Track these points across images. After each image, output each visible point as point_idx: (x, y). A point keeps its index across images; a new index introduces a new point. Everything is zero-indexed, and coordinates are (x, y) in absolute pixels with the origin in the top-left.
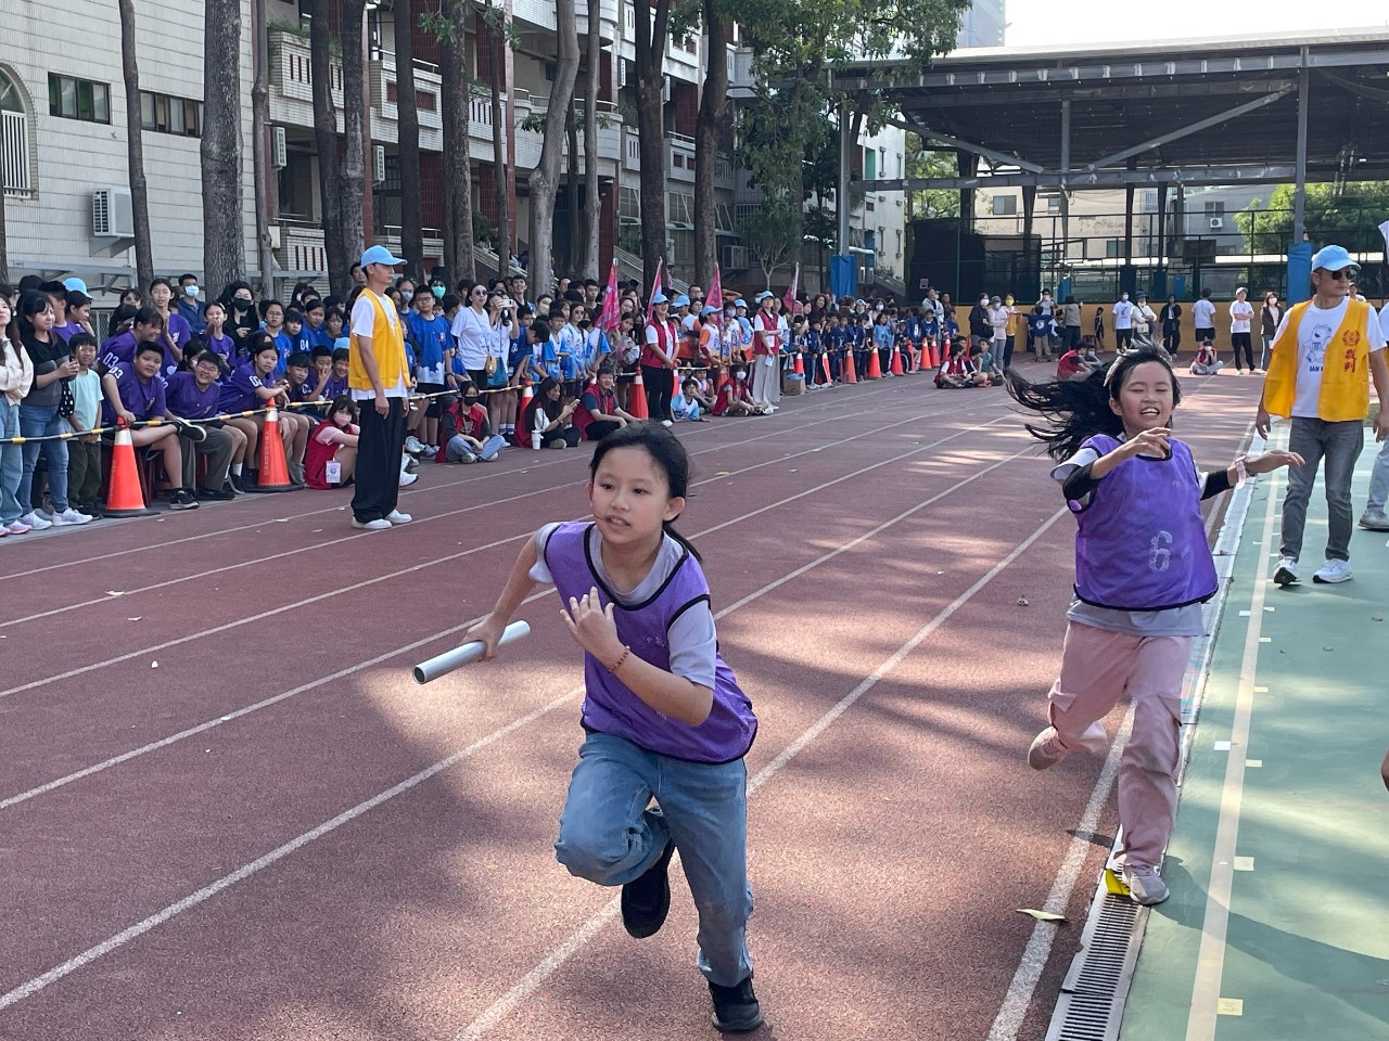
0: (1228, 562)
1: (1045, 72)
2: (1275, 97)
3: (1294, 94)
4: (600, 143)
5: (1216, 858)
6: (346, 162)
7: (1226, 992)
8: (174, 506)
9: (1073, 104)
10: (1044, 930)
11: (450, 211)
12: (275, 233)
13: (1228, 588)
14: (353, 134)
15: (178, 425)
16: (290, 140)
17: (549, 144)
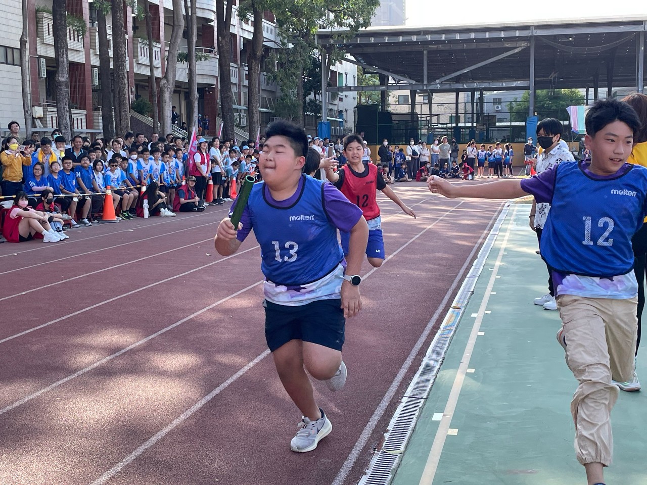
0: (473, 281)
1: (415, 37)
2: (520, 49)
3: (528, 49)
6: (59, 74)
9: (429, 52)
11: (117, 99)
13: (470, 298)
14: (62, 59)
16: (48, 65)
17: (169, 66)
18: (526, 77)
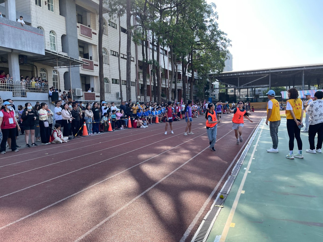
2: (266, 76)
3: (269, 76)
5: (239, 190)
7: (233, 221)
9: (239, 78)
11: (158, 93)
12: (139, 97)
17: (171, 85)
18: (268, 84)
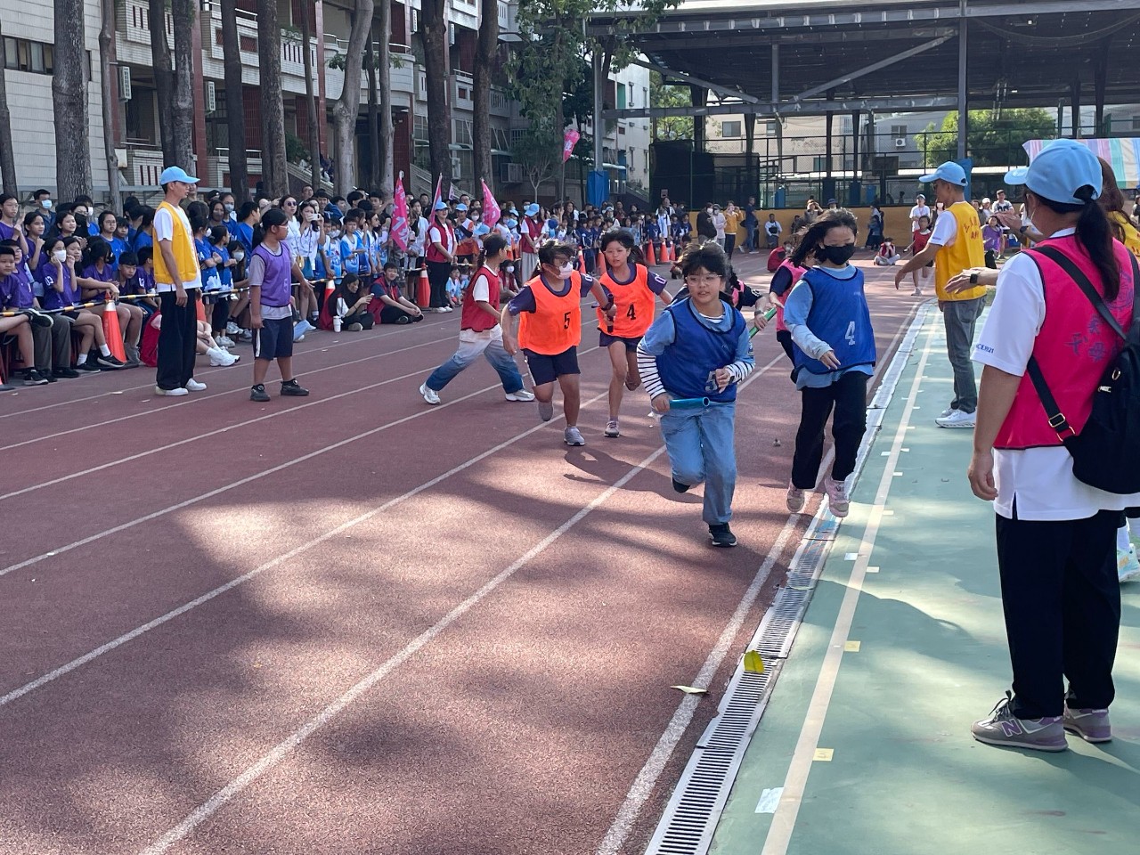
0: (880, 413)
1: (758, 21)
2: (941, 41)
3: (956, 39)
4: (392, 78)
5: (831, 642)
6: (178, 95)
7: (822, 743)
8: (27, 382)
9: (782, 47)
10: (690, 701)
11: (266, 136)
12: (121, 156)
13: (876, 434)
14: (183, 71)
15: (29, 314)
16: (134, 77)
17: (349, 80)
18: (951, 89)
